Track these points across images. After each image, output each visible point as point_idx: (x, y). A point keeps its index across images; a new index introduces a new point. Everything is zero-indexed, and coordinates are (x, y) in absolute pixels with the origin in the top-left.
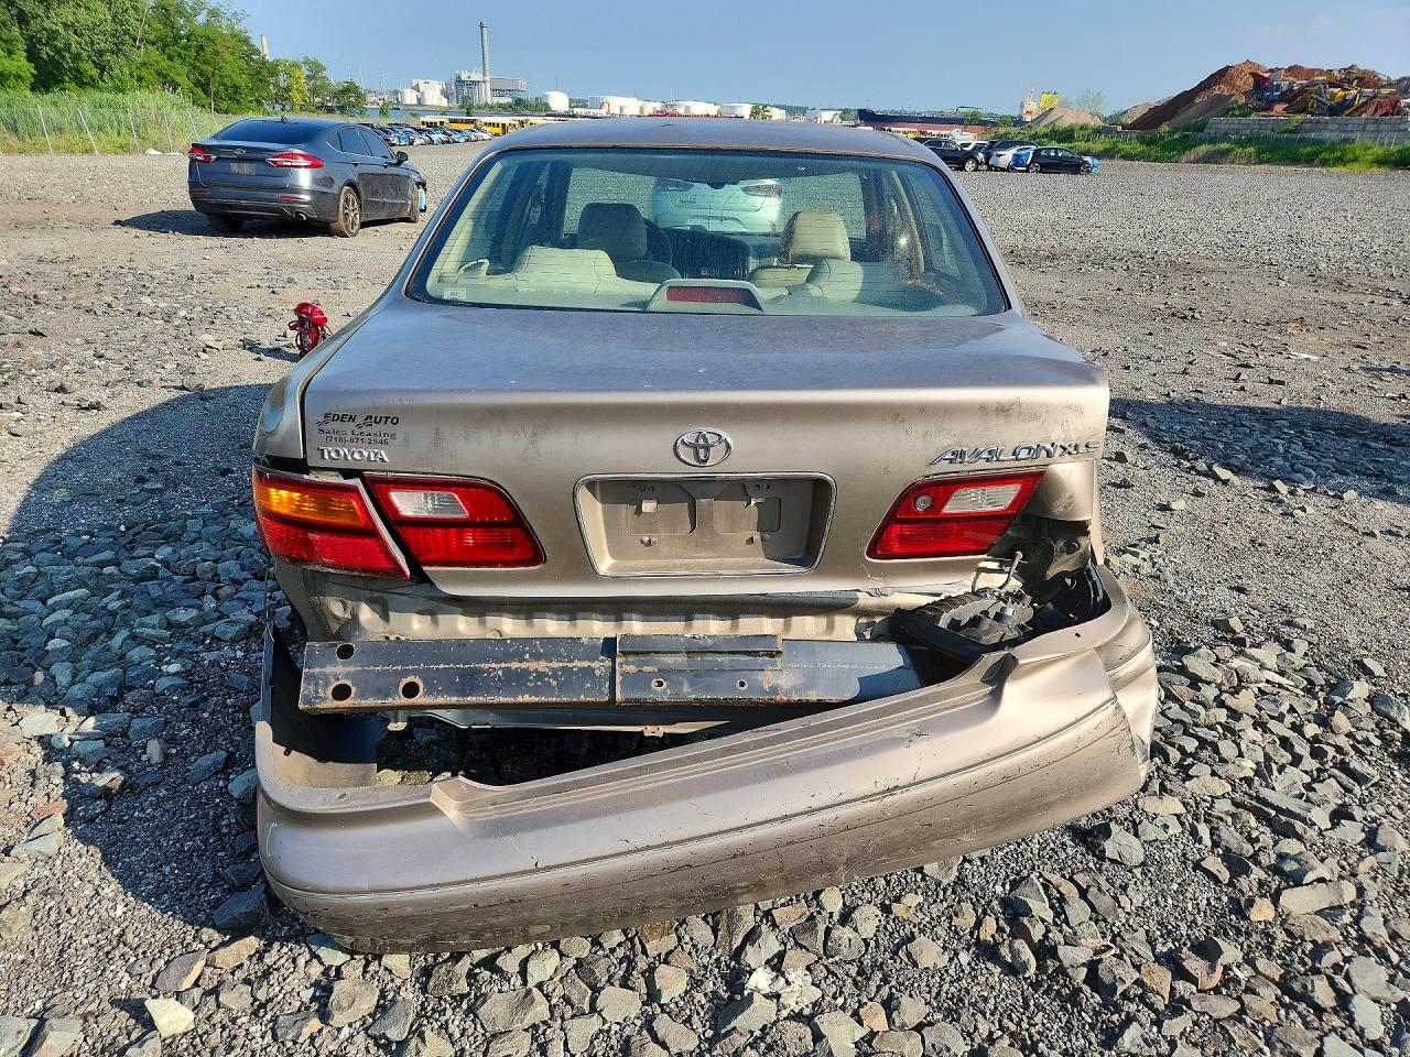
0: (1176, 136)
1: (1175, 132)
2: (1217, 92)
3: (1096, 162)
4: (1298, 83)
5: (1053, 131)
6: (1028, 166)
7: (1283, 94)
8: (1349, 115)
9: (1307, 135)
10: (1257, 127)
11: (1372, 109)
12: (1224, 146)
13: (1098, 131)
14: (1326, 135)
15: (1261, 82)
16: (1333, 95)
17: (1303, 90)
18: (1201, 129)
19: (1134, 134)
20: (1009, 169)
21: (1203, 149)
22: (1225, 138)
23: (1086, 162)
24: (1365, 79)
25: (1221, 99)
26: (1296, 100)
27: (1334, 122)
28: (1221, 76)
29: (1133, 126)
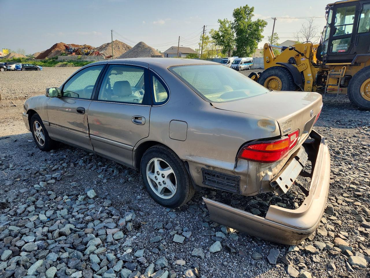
0: (51, 60)
1: (50, 59)
2: (56, 50)
3: (41, 67)
4: (76, 48)
5: (13, 59)
6: (21, 69)
7: (73, 50)
8: (90, 55)
9: (83, 60)
10: (71, 58)
11: (94, 54)
12: (65, 63)
13: (28, 59)
14: (87, 60)
15: (67, 48)
16: (85, 51)
17: (78, 50)
18: (57, 58)
19: (39, 60)
20: (15, 70)
21: (60, 63)
22: (64, 61)
23: (38, 67)
24: (89, 48)
25: (58, 51)
26: (77, 52)
27: (88, 57)
28: (55, 46)
29: (38, 58)
